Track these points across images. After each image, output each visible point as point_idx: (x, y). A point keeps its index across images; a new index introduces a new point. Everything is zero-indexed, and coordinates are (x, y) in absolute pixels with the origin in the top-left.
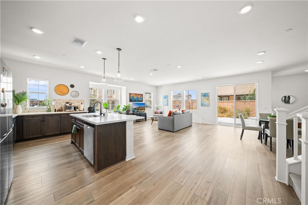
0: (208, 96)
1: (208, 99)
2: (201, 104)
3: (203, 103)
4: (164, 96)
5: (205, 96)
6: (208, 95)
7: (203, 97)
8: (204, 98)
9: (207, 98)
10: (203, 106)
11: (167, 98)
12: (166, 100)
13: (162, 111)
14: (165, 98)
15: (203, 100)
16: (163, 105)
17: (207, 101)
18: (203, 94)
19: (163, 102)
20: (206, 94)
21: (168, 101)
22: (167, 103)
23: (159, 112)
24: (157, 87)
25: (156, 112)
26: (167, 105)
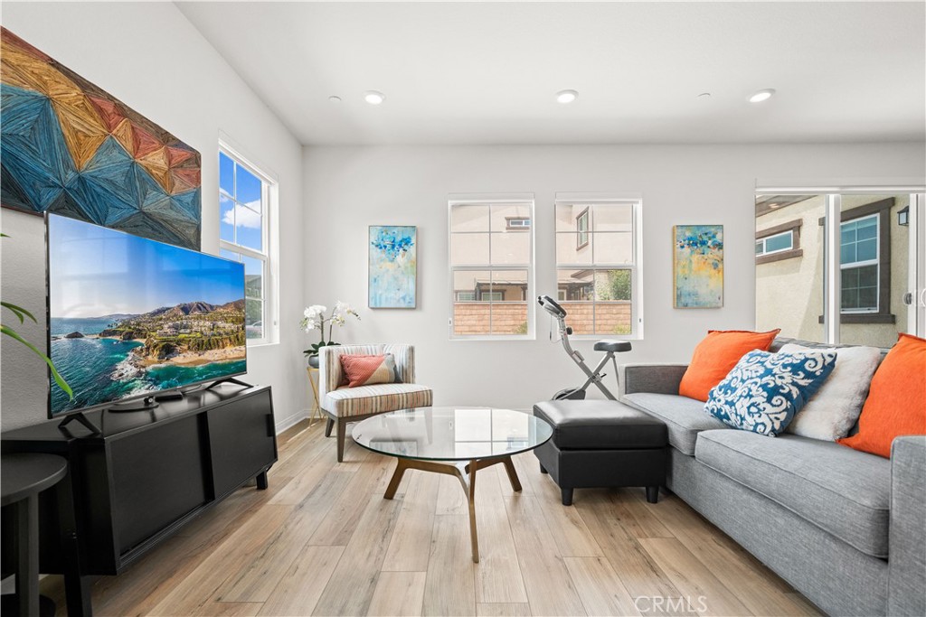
0: (720, 246)
1: (716, 266)
2: (679, 297)
3: (687, 288)
4: (386, 228)
5: (703, 243)
6: (718, 238)
7: (687, 250)
8: (696, 257)
9: (712, 254)
10: (686, 306)
11: (412, 250)
12: (406, 268)
13: (401, 359)
14: (393, 246)
15: (690, 270)
16: (373, 308)
17: (710, 277)
18: (688, 234)
19: (373, 281)
20: (706, 234)
21: (417, 270)
22: (412, 286)
23: (383, 366)
24: (305, 147)
25: (355, 365)
26: (415, 305)
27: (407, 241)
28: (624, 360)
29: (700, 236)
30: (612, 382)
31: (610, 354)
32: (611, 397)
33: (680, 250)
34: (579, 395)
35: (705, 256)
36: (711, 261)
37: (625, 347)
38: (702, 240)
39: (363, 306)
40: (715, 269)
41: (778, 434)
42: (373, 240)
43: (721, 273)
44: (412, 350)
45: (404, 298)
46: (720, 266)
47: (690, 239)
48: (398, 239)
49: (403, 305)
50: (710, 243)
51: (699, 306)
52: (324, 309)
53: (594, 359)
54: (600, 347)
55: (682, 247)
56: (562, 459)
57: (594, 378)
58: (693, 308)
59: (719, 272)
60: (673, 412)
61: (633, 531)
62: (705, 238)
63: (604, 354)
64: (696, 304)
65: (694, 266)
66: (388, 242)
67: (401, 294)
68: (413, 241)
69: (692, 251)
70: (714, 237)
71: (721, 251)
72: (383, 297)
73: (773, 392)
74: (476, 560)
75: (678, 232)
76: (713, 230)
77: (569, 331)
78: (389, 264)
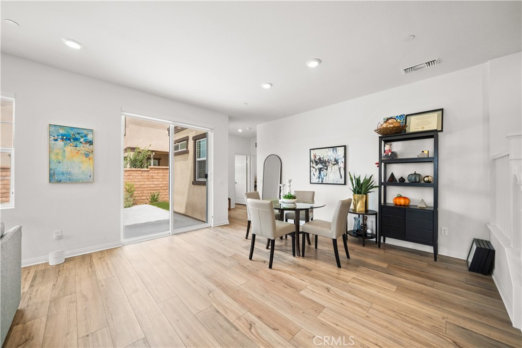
0: (91, 143)
1: (87, 155)
2: (51, 176)
3: (60, 168)
5: (76, 139)
6: (90, 137)
7: (60, 143)
8: (69, 149)
9: (84, 147)
10: (59, 181)
15: (64, 157)
17: (82, 162)
18: (61, 132)
20: (79, 134)
29: (74, 135)
33: (54, 142)
35: (78, 148)
36: (83, 152)
38: (75, 137)
40: (86, 157)
43: (91, 160)
46: (91, 156)
47: (63, 135)
50: (82, 140)
51: (71, 181)
55: (56, 140)
58: (65, 183)
59: (90, 159)
62: (77, 136)
64: (69, 180)
65: (67, 154)
69: (65, 144)
70: (86, 136)
71: (92, 146)
75: (53, 128)
76: (85, 132)
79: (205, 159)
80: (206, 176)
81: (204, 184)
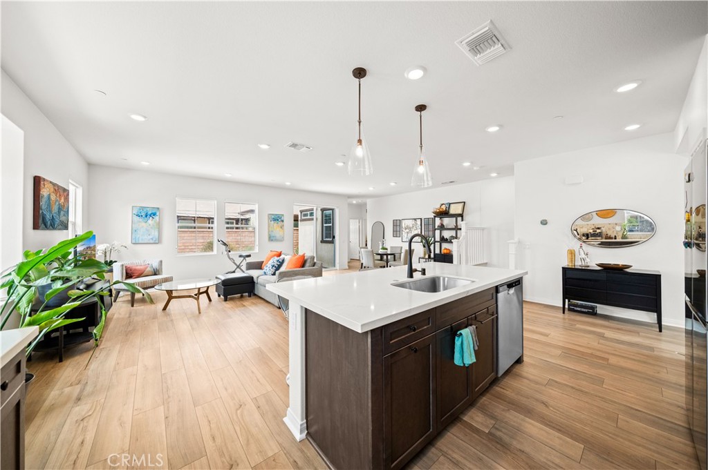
0: (283, 221)
2: (270, 237)
3: (273, 234)
4: (143, 208)
8: (275, 225)
9: (280, 224)
10: (272, 240)
11: (157, 218)
12: (153, 225)
13: (155, 265)
14: (146, 216)
15: (273, 228)
16: (134, 244)
18: (273, 217)
19: (134, 231)
20: (279, 217)
21: (159, 227)
22: (157, 234)
23: (149, 269)
24: (90, 165)
25: (135, 270)
26: (158, 241)
27: (154, 214)
28: (249, 260)
30: (244, 268)
31: (244, 258)
32: (244, 272)
34: (234, 272)
35: (278, 224)
36: (280, 226)
37: (249, 256)
38: (277, 219)
39: (128, 242)
40: (281, 228)
41: (272, 275)
42: (134, 212)
43: (283, 230)
44: (161, 262)
45: (152, 239)
46: (283, 227)
47: (273, 219)
48: (150, 213)
49: (151, 242)
50: (280, 220)
51: (277, 240)
52: (108, 245)
53: (238, 261)
54: (240, 256)
55: (271, 221)
56: (224, 289)
57: (238, 267)
60: (254, 273)
61: (242, 302)
63: (242, 258)
64: (275, 240)
65: (275, 227)
66: (143, 214)
67: (151, 237)
68: (158, 214)
69: (274, 223)
70: (281, 218)
71: (283, 223)
72: (140, 238)
73: (273, 266)
74: (200, 313)
75: (270, 216)
76: (281, 216)
77: (229, 251)
78: (143, 224)
79: (331, 225)
80: (334, 237)
81: (332, 242)
